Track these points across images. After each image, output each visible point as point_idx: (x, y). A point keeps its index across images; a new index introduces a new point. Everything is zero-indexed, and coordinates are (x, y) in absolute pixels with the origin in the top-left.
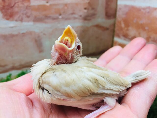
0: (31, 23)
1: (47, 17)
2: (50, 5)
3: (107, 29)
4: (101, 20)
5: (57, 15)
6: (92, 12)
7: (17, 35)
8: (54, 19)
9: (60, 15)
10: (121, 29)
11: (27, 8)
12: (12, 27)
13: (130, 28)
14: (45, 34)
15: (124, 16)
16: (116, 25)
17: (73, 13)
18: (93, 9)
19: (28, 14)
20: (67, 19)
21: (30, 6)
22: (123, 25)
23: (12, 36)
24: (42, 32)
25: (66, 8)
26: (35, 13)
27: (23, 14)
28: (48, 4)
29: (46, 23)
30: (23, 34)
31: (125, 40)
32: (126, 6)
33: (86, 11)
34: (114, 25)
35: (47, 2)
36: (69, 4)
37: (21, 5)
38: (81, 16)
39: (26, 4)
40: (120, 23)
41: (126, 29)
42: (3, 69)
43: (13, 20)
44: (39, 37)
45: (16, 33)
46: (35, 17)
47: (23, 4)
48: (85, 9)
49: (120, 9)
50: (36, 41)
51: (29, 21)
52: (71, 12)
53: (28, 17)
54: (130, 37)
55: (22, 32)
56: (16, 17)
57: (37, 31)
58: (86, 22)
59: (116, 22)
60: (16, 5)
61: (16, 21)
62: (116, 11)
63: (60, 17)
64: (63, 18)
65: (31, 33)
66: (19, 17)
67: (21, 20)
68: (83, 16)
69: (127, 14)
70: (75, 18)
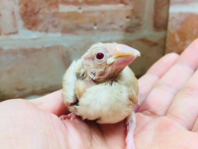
0: (59, 35)
1: (78, 27)
2: (84, 12)
3: (156, 44)
4: (147, 32)
5: (91, 25)
6: (136, 21)
7: (39, 50)
8: (87, 30)
9: (95, 25)
10: (175, 44)
11: (54, 15)
12: (34, 39)
13: (188, 42)
14: (75, 49)
15: (179, 27)
16: (167, 40)
17: (112, 23)
18: (137, 17)
19: (56, 23)
20: (103, 30)
21: (58, 13)
22: (177, 39)
23: (34, 50)
24: (71, 47)
25: (103, 16)
26: (64, 22)
27: (49, 22)
28: (80, 11)
29: (77, 34)
30: (48, 48)
32: (181, 14)
33: (128, 20)
34: (165, 39)
35: (80, 9)
36: (107, 11)
37: (47, 11)
38: (121, 27)
39: (53, 10)
40: (173, 36)
41: (182, 43)
42: (21, 93)
43: (36, 30)
44: (67, 52)
45: (38, 47)
46: (64, 27)
47: (50, 10)
48: (127, 17)
49: (173, 18)
50: (64, 58)
51: (55, 32)
52: (109, 21)
53: (55, 27)
55: (46, 46)
56: (40, 27)
57: (65, 45)
58: (128, 34)
59: (168, 35)
60: (41, 11)
61: (40, 31)
62: (167, 20)
63: (95, 28)
64: (98, 29)
65: (57, 48)
66: (44, 27)
67: (47, 31)
68: (124, 27)
69: (183, 23)
70: (114, 29)
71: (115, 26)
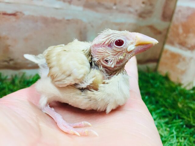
0: (80, 8)
1: (100, 4)
3: (160, 33)
4: (156, 20)
5: (111, 4)
6: (149, 8)
7: (60, 21)
8: (108, 8)
9: (115, 4)
10: (178, 35)
12: (57, 9)
13: (191, 35)
14: (92, 26)
15: (184, 20)
16: (170, 30)
17: (129, 6)
18: (151, 5)
20: (121, 12)
22: (181, 31)
23: (55, 21)
24: (90, 23)
29: (97, 11)
30: (68, 20)
31: (181, 48)
32: (188, 8)
33: (143, 6)
38: (136, 11)
40: (177, 28)
44: (85, 28)
45: (59, 18)
46: (87, 1)
48: (143, 3)
49: (180, 11)
50: (81, 33)
51: (78, 5)
54: (189, 46)
55: (67, 18)
57: (85, 20)
58: (141, 19)
59: (172, 26)
61: (64, 1)
63: (114, 7)
64: (117, 9)
65: (77, 21)
67: (70, 2)
68: (139, 12)
69: (188, 17)
70: (130, 12)
71: (131, 9)
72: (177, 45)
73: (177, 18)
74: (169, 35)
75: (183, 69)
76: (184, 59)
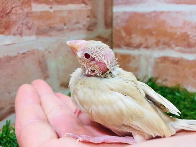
0: (34, 37)
1: (51, 28)
2: (54, 11)
4: (101, 30)
5: (62, 25)
6: (93, 20)
8: (60, 30)
9: (65, 24)
10: (122, 38)
11: (28, 15)
12: (8, 45)
13: (134, 36)
14: (50, 52)
15: (124, 24)
16: (114, 35)
17: (77, 23)
18: (94, 17)
19: (30, 25)
20: (72, 30)
21: (31, 13)
22: (123, 34)
24: (46, 50)
25: (70, 15)
26: (37, 23)
27: (22, 24)
28: (52, 11)
29: (50, 36)
30: (24, 54)
31: (128, 49)
32: (125, 13)
33: (88, 19)
35: (51, 8)
36: (73, 11)
37: (20, 11)
38: (84, 26)
39: (26, 10)
40: (119, 32)
41: (128, 37)
43: (9, 34)
44: (43, 57)
45: (14, 54)
46: (38, 28)
47: (22, 9)
48: (88, 17)
49: (118, 16)
50: (40, 63)
51: (30, 35)
52: (75, 21)
53: (29, 28)
54: (135, 45)
56: (14, 29)
57: (41, 48)
58: (90, 32)
59: (114, 31)
60: (14, 11)
61: (14, 35)
62: (112, 19)
63: (65, 28)
64: (68, 29)
65: (33, 52)
66: (17, 30)
67: (21, 34)
68: (87, 26)
69: (127, 21)
70: (80, 29)
71: (80, 26)
72: (124, 47)
73: (117, 23)
74: (114, 40)
75: (136, 66)
76: (134, 58)
